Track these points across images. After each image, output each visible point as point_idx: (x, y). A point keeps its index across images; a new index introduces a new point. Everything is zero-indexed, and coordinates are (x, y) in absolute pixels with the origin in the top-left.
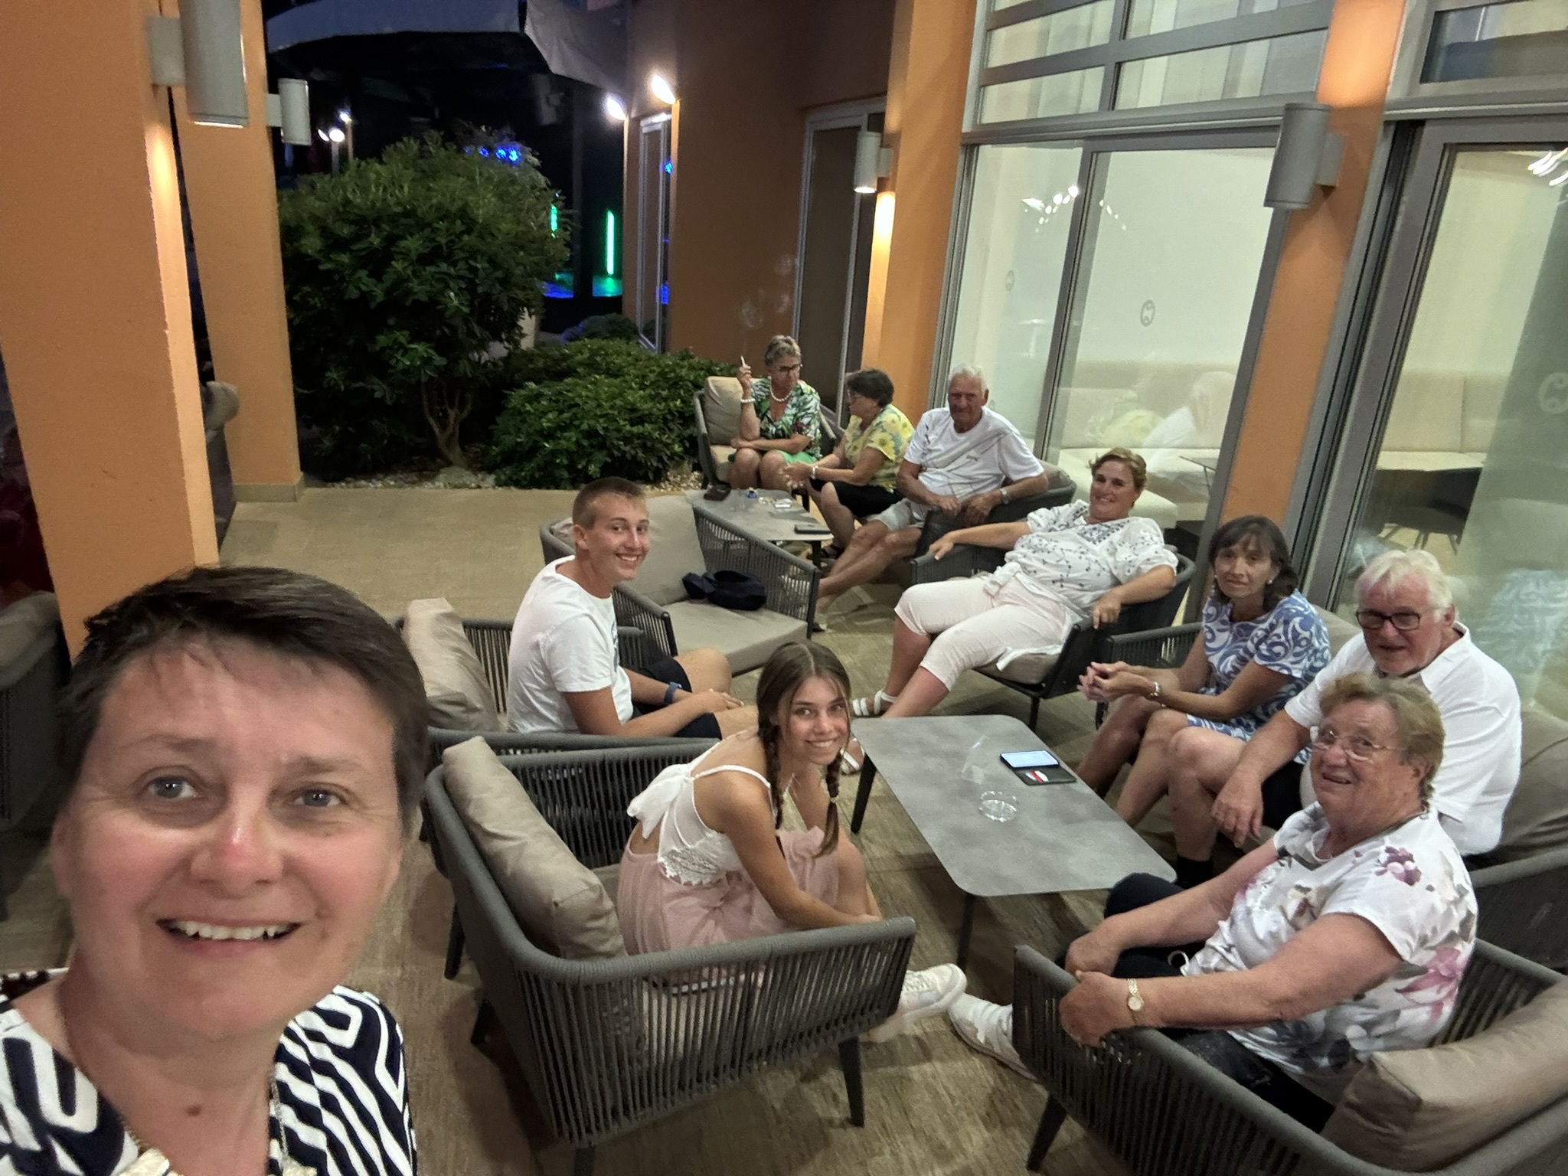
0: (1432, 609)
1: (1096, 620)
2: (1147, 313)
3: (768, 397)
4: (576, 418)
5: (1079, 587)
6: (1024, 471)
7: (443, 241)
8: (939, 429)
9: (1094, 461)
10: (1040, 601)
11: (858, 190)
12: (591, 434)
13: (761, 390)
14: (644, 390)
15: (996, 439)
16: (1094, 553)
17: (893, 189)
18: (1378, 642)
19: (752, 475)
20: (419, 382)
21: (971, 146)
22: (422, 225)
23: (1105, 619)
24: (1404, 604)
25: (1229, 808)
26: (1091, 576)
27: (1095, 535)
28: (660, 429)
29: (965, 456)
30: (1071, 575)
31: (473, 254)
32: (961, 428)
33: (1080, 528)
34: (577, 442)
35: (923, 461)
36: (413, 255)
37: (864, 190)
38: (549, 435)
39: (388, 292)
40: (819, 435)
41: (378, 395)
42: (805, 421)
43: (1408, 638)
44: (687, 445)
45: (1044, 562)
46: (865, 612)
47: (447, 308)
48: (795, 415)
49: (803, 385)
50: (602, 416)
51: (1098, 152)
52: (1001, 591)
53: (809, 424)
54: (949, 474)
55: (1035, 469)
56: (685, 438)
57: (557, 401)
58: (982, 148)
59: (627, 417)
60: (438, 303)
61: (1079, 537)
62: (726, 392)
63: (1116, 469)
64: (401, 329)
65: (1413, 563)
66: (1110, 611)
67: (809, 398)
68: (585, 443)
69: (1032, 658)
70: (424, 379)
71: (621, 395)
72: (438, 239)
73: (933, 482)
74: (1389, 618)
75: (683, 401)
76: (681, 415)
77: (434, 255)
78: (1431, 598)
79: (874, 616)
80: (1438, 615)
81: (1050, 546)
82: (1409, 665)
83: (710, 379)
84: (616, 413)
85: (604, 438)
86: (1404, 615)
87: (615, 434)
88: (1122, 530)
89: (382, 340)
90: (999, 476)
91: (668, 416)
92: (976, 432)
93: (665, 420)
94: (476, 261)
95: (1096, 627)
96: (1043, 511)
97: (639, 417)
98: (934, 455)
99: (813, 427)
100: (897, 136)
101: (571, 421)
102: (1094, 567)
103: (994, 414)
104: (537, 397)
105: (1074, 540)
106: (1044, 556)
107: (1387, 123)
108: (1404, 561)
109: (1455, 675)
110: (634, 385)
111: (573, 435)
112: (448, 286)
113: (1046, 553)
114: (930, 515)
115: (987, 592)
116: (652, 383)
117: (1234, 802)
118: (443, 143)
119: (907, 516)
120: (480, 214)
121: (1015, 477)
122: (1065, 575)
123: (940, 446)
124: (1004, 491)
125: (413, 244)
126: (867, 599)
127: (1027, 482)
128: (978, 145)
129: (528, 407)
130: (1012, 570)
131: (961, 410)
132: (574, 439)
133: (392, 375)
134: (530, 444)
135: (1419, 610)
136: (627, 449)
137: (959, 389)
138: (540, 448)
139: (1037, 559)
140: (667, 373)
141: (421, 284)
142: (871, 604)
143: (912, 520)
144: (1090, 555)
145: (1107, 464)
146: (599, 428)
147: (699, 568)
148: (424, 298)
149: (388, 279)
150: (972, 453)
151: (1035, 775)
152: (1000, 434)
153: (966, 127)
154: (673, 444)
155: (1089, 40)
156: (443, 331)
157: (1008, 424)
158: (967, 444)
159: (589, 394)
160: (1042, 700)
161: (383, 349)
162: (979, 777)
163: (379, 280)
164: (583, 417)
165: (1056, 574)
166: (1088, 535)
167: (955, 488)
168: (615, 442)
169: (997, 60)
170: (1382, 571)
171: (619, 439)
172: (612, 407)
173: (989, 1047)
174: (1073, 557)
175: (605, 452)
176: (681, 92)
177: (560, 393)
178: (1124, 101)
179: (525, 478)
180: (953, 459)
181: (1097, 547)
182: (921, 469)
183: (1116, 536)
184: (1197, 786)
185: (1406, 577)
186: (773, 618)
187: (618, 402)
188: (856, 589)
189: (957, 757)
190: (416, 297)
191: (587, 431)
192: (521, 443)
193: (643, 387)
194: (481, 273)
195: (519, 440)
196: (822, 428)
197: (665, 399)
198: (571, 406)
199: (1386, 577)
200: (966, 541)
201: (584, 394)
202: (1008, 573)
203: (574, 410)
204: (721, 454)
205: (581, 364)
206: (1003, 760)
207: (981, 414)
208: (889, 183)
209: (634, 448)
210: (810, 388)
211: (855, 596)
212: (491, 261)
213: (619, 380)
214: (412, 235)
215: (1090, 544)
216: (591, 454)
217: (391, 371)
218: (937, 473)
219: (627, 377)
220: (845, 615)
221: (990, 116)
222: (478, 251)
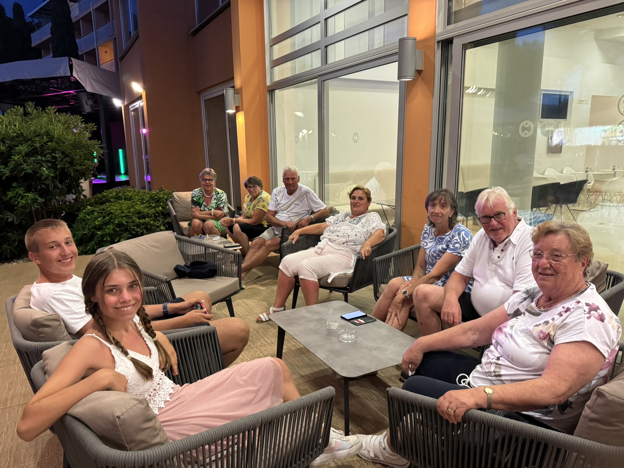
0: (508, 209)
1: (363, 255)
2: (356, 138)
3: (203, 196)
4: (112, 219)
5: (354, 244)
6: (319, 207)
7: (38, 145)
8: (281, 194)
9: (350, 192)
10: (340, 251)
11: (228, 111)
12: (120, 225)
13: (199, 193)
14: (143, 204)
15: (305, 195)
16: (357, 228)
17: (243, 110)
18: (490, 228)
19: (200, 230)
20: (30, 212)
21: (271, 91)
22: (26, 140)
23: (367, 255)
24: (498, 210)
25: (448, 313)
26: (358, 238)
27: (355, 222)
28: (153, 220)
29: (294, 204)
30: (349, 239)
31: (54, 151)
32: (290, 193)
33: (348, 220)
34: (114, 229)
35: (276, 209)
36: (23, 153)
37: (230, 111)
38: (100, 228)
39: (12, 171)
40: (228, 211)
41: (10, 220)
42: (222, 206)
43: (502, 224)
44: (167, 226)
45: (338, 236)
46: (261, 278)
47: (42, 175)
48: (216, 203)
49: (218, 190)
50: (124, 217)
51: (324, 81)
52: (323, 251)
53: (223, 207)
54: (288, 213)
55: (322, 206)
56: (165, 224)
57: (102, 213)
58: (275, 91)
59: (136, 216)
60: (37, 173)
61: (349, 223)
62: (183, 198)
63: (358, 194)
64: (20, 187)
65: (497, 192)
66: (368, 251)
67: (222, 195)
68: (118, 229)
69: (342, 275)
70: (33, 209)
71: (133, 207)
72: (35, 145)
73: (283, 217)
74: (493, 217)
75: (163, 207)
76: (163, 213)
77: (34, 152)
78: (507, 205)
79: (265, 280)
80: (511, 212)
81: (339, 229)
82: (505, 236)
83: (174, 193)
84: (131, 214)
85: (126, 226)
86: (498, 215)
87: (131, 224)
88: (365, 218)
89: (10, 194)
90: (309, 211)
91: (157, 215)
92: (297, 194)
93: (155, 216)
94: (56, 154)
95: (364, 258)
96: (331, 217)
97: (142, 216)
98: (280, 205)
99: (225, 208)
100: (241, 89)
101: (110, 220)
102: (358, 234)
103: (302, 186)
104: (92, 212)
105: (347, 225)
106: (337, 234)
107: (438, 42)
108: (493, 192)
109: (523, 235)
110: (138, 203)
111: (111, 226)
112: (42, 165)
113: (337, 232)
114: (283, 230)
115: (316, 252)
116: (147, 201)
117: (450, 310)
118: (35, 107)
119: (273, 234)
120: (56, 134)
121: (315, 210)
122: (347, 239)
123: (283, 202)
124: (312, 216)
125: (23, 148)
126: (261, 274)
127: (320, 211)
128: (274, 90)
129: (88, 217)
130: (325, 242)
131: (290, 185)
132: (112, 228)
133: (17, 209)
134: (91, 233)
135: (504, 211)
136: (138, 230)
137: (288, 176)
138: (95, 235)
139: (334, 235)
140: (153, 197)
141: (28, 165)
142: (262, 275)
143: (275, 235)
144: (355, 230)
145: (355, 192)
146: (124, 222)
147: (182, 262)
148: (30, 171)
149: (11, 165)
150: (297, 202)
151: (359, 321)
152: (307, 193)
153: (268, 83)
154: (161, 226)
155: (311, 41)
156: (41, 187)
157: (309, 189)
158: (294, 199)
159: (117, 208)
160: (349, 294)
161: (11, 198)
162: (335, 326)
163: (6, 166)
164: (115, 218)
165: (344, 240)
166: (352, 222)
167: (292, 218)
168: (132, 227)
169: (276, 57)
170: (485, 198)
171: (134, 226)
172: (129, 212)
173: (377, 458)
174: (349, 232)
175: (128, 233)
176: (145, 88)
177: (103, 209)
178: (331, 60)
179: (89, 250)
180: (289, 206)
181: (357, 226)
182: (276, 213)
183: (363, 220)
184: (429, 310)
185: (495, 198)
186: (222, 279)
187: (132, 210)
188: (254, 270)
189: (322, 321)
190: (26, 171)
191: (118, 224)
192: (86, 234)
193: (143, 203)
194: (59, 159)
195: (85, 232)
196: (229, 208)
197: (154, 207)
198: (108, 215)
199: (487, 200)
200: (303, 233)
201: (114, 208)
202: (324, 243)
203: (111, 215)
204: (184, 224)
205: (111, 198)
206: (342, 318)
207: (297, 186)
208: (241, 108)
209: (142, 229)
210: (221, 191)
211: (255, 273)
212: (63, 153)
213: (131, 201)
214: (22, 144)
215: (354, 225)
216: (121, 234)
217: (16, 208)
218: (283, 213)
219: (135, 200)
220: (252, 281)
221: (277, 78)
222: (56, 149)
